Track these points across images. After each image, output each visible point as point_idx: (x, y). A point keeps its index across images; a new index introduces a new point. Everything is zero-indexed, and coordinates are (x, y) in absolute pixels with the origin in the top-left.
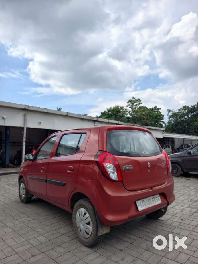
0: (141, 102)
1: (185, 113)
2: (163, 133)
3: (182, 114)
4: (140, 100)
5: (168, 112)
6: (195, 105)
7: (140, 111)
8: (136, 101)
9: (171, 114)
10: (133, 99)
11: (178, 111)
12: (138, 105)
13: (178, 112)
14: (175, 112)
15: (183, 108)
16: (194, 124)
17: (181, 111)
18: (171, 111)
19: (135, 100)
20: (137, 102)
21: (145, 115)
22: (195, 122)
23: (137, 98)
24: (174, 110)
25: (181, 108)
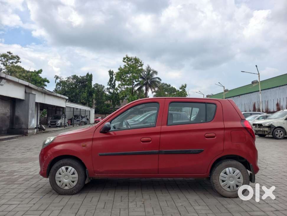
0: (19, 61)
1: (73, 82)
2: (66, 102)
3: (71, 83)
4: (18, 58)
5: (55, 78)
6: (85, 76)
7: (19, 72)
8: (13, 58)
9: (58, 81)
10: (8, 54)
11: (66, 79)
12: (15, 63)
13: (67, 81)
14: (63, 80)
15: (72, 77)
16: (82, 95)
17: (69, 80)
18: (59, 78)
19: (12, 56)
20: (14, 60)
21: (26, 77)
22: (84, 93)
23: (14, 54)
24: (63, 78)
25: (70, 77)
